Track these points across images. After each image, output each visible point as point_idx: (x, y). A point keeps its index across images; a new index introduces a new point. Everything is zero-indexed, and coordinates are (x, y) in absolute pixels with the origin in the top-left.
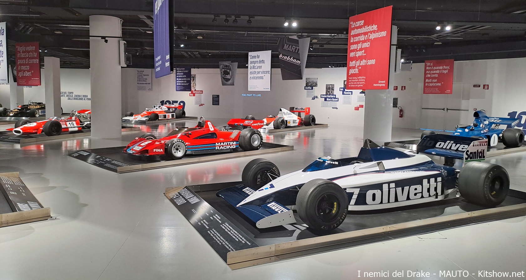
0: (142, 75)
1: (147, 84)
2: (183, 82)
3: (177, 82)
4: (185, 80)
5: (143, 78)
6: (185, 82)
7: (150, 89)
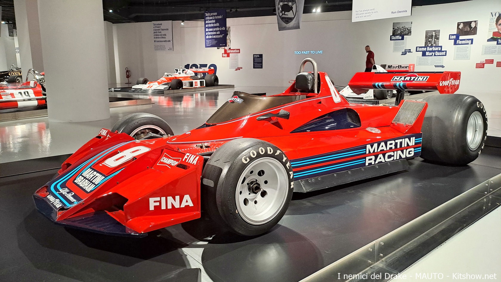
0: (159, 30)
1: (166, 41)
2: (215, 33)
3: (207, 34)
4: (218, 31)
5: (160, 34)
6: (218, 33)
7: (170, 49)
